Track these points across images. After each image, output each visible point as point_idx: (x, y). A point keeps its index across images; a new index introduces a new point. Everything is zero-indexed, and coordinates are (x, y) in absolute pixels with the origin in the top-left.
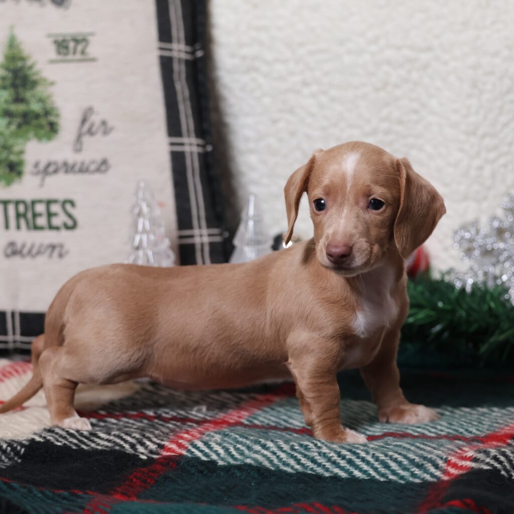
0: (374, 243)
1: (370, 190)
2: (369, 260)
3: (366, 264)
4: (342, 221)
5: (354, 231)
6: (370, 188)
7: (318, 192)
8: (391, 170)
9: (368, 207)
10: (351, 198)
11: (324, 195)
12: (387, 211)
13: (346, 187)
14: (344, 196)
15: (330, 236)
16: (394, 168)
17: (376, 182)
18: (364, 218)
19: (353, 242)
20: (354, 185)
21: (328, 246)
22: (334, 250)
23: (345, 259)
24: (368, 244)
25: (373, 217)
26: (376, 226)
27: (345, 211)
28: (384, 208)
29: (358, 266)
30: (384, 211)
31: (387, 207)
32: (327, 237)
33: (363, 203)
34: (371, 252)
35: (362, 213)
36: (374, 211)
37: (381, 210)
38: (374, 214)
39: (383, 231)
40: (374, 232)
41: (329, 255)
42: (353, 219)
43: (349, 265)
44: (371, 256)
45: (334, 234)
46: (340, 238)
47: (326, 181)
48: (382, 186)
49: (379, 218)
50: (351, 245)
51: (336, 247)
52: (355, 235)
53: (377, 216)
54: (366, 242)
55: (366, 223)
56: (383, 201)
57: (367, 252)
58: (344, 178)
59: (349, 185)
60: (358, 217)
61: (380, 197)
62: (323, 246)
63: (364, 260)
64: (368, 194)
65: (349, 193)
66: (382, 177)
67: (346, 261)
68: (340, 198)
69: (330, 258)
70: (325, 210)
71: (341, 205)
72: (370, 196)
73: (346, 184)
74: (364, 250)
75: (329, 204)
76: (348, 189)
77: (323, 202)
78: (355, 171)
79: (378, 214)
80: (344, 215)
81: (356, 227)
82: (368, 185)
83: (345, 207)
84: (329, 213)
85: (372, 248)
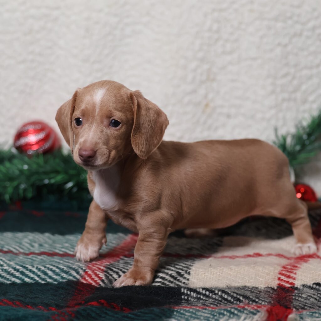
0: (112, 149)
1: (111, 114)
2: (108, 161)
3: (105, 164)
4: (91, 134)
5: (99, 141)
6: (111, 112)
7: (77, 114)
8: (127, 100)
9: (110, 125)
10: (98, 118)
11: (81, 115)
12: (123, 128)
13: (95, 112)
14: (94, 117)
15: (82, 143)
16: (129, 99)
17: (116, 109)
18: (106, 133)
19: (97, 148)
20: (101, 110)
21: (80, 150)
22: (84, 153)
23: (91, 159)
24: (108, 150)
25: (112, 132)
26: (115, 138)
27: (94, 127)
28: (120, 125)
29: (99, 164)
30: (121, 128)
31: (122, 125)
32: (80, 144)
33: (106, 122)
34: (109, 156)
35: (105, 129)
36: (114, 128)
37: (118, 127)
38: (113, 130)
39: (119, 141)
40: (112, 142)
41: (81, 156)
42: (99, 133)
43: (93, 163)
44: (109, 158)
45: (85, 142)
46: (88, 145)
47: (83, 106)
48: (119, 111)
49: (117, 133)
50: (95, 150)
51: (85, 150)
52: (99, 144)
53: (115, 131)
54: (106, 149)
55: (108, 136)
56: (120, 121)
57: (107, 155)
58: (94, 105)
59: (97, 110)
60: (102, 132)
61: (118, 119)
62: (77, 149)
63: (104, 161)
64: (109, 116)
65: (97, 115)
66: (120, 105)
67: (91, 161)
68: (91, 118)
69: (81, 158)
70: (81, 125)
71: (92, 123)
72: (111, 117)
73: (95, 110)
74: (104, 154)
75: (84, 122)
76: (97, 113)
77: (81, 119)
78: (102, 101)
79: (116, 130)
80: (92, 130)
81: (100, 139)
82: (110, 110)
83: (94, 124)
84: (83, 128)
85: (110, 153)
